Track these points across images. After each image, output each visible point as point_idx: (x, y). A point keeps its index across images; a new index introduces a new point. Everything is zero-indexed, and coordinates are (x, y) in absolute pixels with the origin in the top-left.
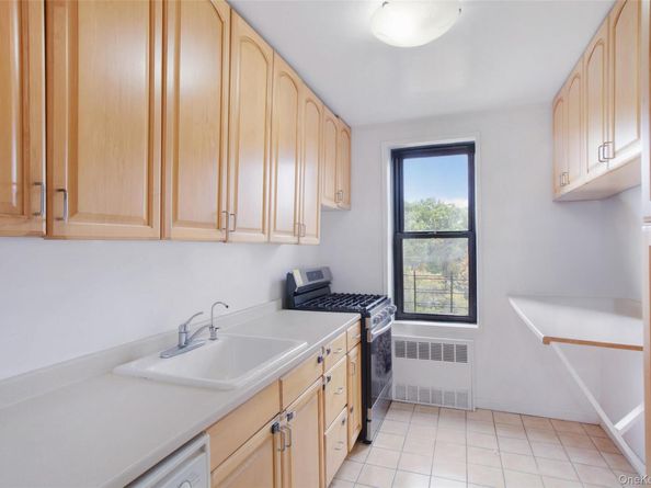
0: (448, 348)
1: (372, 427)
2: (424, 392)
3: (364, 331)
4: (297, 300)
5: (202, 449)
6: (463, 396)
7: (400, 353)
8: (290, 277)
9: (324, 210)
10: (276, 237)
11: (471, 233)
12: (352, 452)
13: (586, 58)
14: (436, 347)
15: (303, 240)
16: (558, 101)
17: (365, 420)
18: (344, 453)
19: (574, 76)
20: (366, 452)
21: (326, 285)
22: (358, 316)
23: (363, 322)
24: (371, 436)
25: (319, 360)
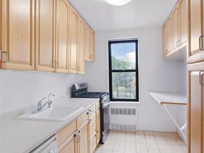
0: (129, 110)
1: (104, 138)
2: (121, 126)
3: (101, 104)
4: (77, 94)
5: (55, 139)
6: (134, 126)
7: (113, 113)
8: (74, 86)
9: (86, 62)
10: (71, 71)
11: (137, 70)
12: (98, 147)
13: (173, 13)
14: (125, 110)
15: (79, 72)
16: (164, 26)
17: (102, 136)
18: (95, 147)
19: (169, 18)
20: (102, 146)
21: (86, 89)
22: (99, 99)
23: (100, 101)
24: (103, 141)
25: (88, 113)
